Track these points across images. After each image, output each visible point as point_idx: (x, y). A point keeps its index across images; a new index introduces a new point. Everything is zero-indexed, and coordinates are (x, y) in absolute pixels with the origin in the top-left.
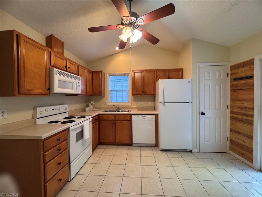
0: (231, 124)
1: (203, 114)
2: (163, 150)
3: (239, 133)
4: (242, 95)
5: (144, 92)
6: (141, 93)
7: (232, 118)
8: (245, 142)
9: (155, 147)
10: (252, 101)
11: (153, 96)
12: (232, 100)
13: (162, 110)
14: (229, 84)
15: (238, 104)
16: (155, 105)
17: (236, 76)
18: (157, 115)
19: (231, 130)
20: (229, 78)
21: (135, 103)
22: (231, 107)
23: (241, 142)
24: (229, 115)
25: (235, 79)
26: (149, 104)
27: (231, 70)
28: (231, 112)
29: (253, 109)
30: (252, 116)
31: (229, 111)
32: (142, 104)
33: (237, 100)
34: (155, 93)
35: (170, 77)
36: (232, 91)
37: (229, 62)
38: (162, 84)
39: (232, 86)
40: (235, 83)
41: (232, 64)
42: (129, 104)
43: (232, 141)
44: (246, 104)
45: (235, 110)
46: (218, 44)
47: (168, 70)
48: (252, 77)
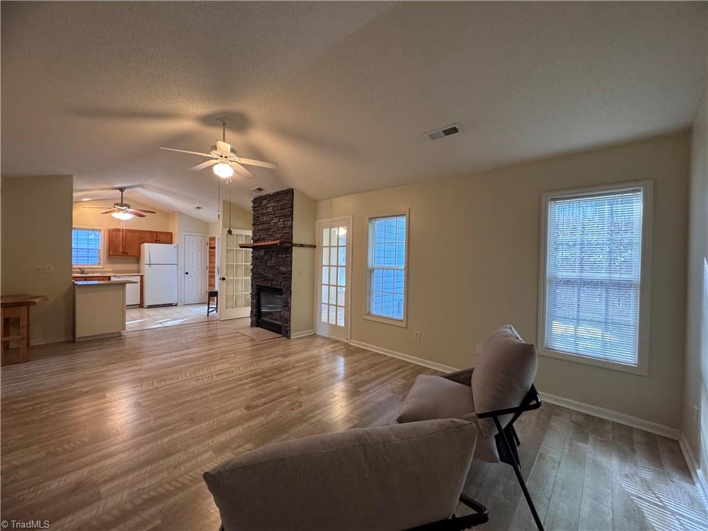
0: (209, 280)
1: (187, 273)
2: (150, 307)
4: (212, 259)
5: (125, 254)
6: (121, 254)
9: (140, 307)
11: (137, 258)
12: (209, 262)
13: (146, 270)
14: (208, 250)
15: (211, 265)
16: (139, 267)
17: (211, 246)
18: (142, 276)
20: (208, 246)
21: (108, 265)
22: (209, 268)
24: (208, 274)
25: (211, 248)
26: (133, 267)
27: (209, 240)
28: (210, 272)
29: (215, 268)
30: (214, 272)
31: (208, 271)
32: (119, 266)
34: (140, 255)
35: (159, 239)
36: (209, 256)
37: (208, 234)
38: (149, 249)
39: (210, 252)
40: (211, 250)
41: (211, 236)
42: (100, 267)
47: (156, 232)
48: (214, 248)
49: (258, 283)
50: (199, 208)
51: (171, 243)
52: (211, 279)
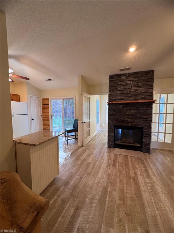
0: (43, 123)
1: (33, 119)
3: (46, 125)
4: (46, 110)
7: (43, 120)
8: (47, 128)
10: (49, 113)
12: (43, 112)
14: (42, 106)
15: (45, 114)
17: (44, 103)
19: (43, 125)
20: (42, 103)
22: (43, 116)
23: (46, 128)
24: (42, 119)
25: (44, 104)
27: (42, 100)
28: (43, 118)
29: (49, 115)
30: (49, 118)
31: (42, 117)
33: (45, 112)
35: (12, 99)
36: (43, 109)
37: (41, 97)
39: (43, 107)
40: (44, 106)
43: (44, 129)
44: (47, 114)
45: (44, 117)
46: (37, 88)
48: (48, 104)
49: (116, 124)
50: (50, 80)
51: (19, 101)
52: (45, 122)
